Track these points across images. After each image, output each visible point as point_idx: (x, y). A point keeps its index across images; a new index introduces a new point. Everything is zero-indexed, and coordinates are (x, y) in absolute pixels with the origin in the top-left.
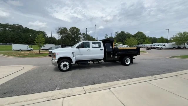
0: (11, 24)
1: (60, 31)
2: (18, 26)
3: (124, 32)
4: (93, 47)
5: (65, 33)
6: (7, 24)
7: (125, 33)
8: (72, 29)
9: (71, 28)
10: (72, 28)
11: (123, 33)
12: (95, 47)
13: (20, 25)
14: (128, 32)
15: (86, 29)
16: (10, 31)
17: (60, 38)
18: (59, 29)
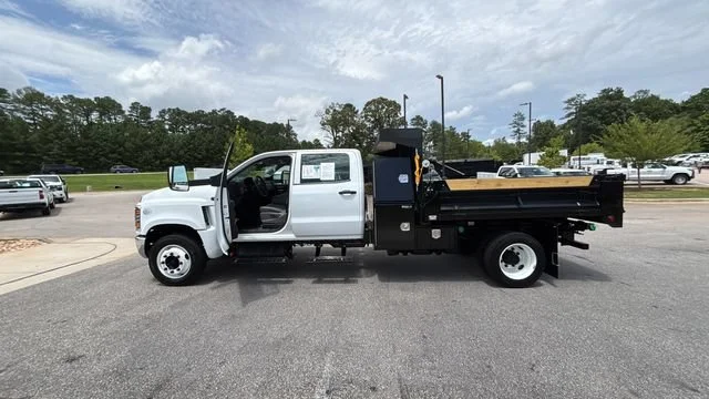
0: (208, 110)
1: (329, 117)
2: (223, 116)
3: (620, 92)
4: (303, 181)
5: (347, 124)
6: (198, 112)
7: (626, 95)
8: (373, 108)
9: (368, 104)
10: (374, 100)
11: (610, 98)
12: (317, 181)
13: (229, 112)
14: (646, 92)
15: (406, 97)
16: (206, 130)
17: (332, 141)
18: (327, 112)
